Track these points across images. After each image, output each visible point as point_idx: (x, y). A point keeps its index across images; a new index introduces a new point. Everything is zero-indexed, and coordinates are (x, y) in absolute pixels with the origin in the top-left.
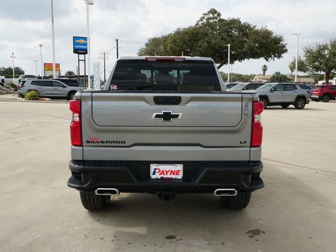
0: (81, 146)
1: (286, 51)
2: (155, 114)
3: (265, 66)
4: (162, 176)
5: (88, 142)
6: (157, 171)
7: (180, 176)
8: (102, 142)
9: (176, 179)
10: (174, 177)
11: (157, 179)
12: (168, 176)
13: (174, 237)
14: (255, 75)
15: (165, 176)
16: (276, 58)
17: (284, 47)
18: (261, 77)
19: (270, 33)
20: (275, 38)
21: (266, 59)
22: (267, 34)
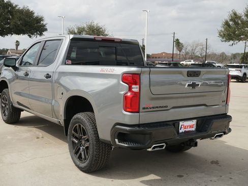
0: (139, 112)
1: (46, 30)
2: (187, 84)
3: (17, 42)
4: (185, 130)
5: (144, 108)
6: (182, 126)
7: (193, 129)
8: (153, 108)
9: (192, 131)
10: (191, 129)
11: (182, 132)
12: (188, 130)
13: (182, 176)
14: (8, 50)
15: (187, 130)
16: (38, 36)
17: (44, 26)
18: (13, 51)
19: (32, 13)
20: (37, 17)
21: (29, 35)
22: (29, 14)
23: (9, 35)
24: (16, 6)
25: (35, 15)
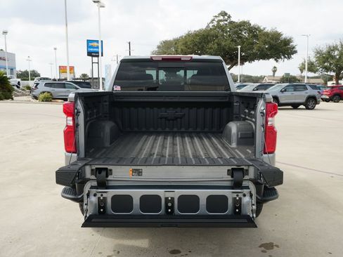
1: (296, 52)
3: (275, 67)
13: (179, 252)
14: (264, 77)
16: (286, 59)
17: (294, 48)
18: (271, 78)
19: (279, 35)
20: (285, 39)
21: (275, 60)
22: (276, 36)
23: (256, 61)
24: (264, 29)
25: (283, 36)
